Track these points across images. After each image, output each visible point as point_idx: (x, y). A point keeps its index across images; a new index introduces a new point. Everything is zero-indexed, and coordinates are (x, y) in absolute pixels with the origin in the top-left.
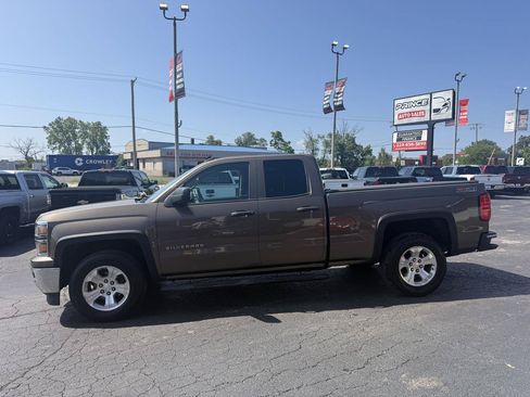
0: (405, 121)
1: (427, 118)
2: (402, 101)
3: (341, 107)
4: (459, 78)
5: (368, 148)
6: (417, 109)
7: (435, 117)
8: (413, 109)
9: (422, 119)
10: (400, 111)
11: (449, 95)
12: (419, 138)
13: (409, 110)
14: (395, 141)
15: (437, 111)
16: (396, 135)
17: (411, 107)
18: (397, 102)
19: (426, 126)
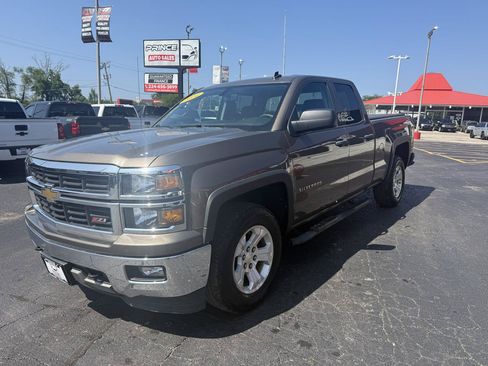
0: (156, 63)
1: (176, 63)
2: (152, 43)
3: (106, 39)
4: (188, 30)
5: (77, 87)
6: (167, 53)
7: (184, 63)
8: (162, 53)
9: (173, 64)
10: (150, 53)
11: (195, 44)
12: (170, 81)
13: (158, 53)
14: (147, 82)
15: (186, 57)
16: (147, 76)
17: (160, 50)
18: (146, 43)
19: (176, 71)
